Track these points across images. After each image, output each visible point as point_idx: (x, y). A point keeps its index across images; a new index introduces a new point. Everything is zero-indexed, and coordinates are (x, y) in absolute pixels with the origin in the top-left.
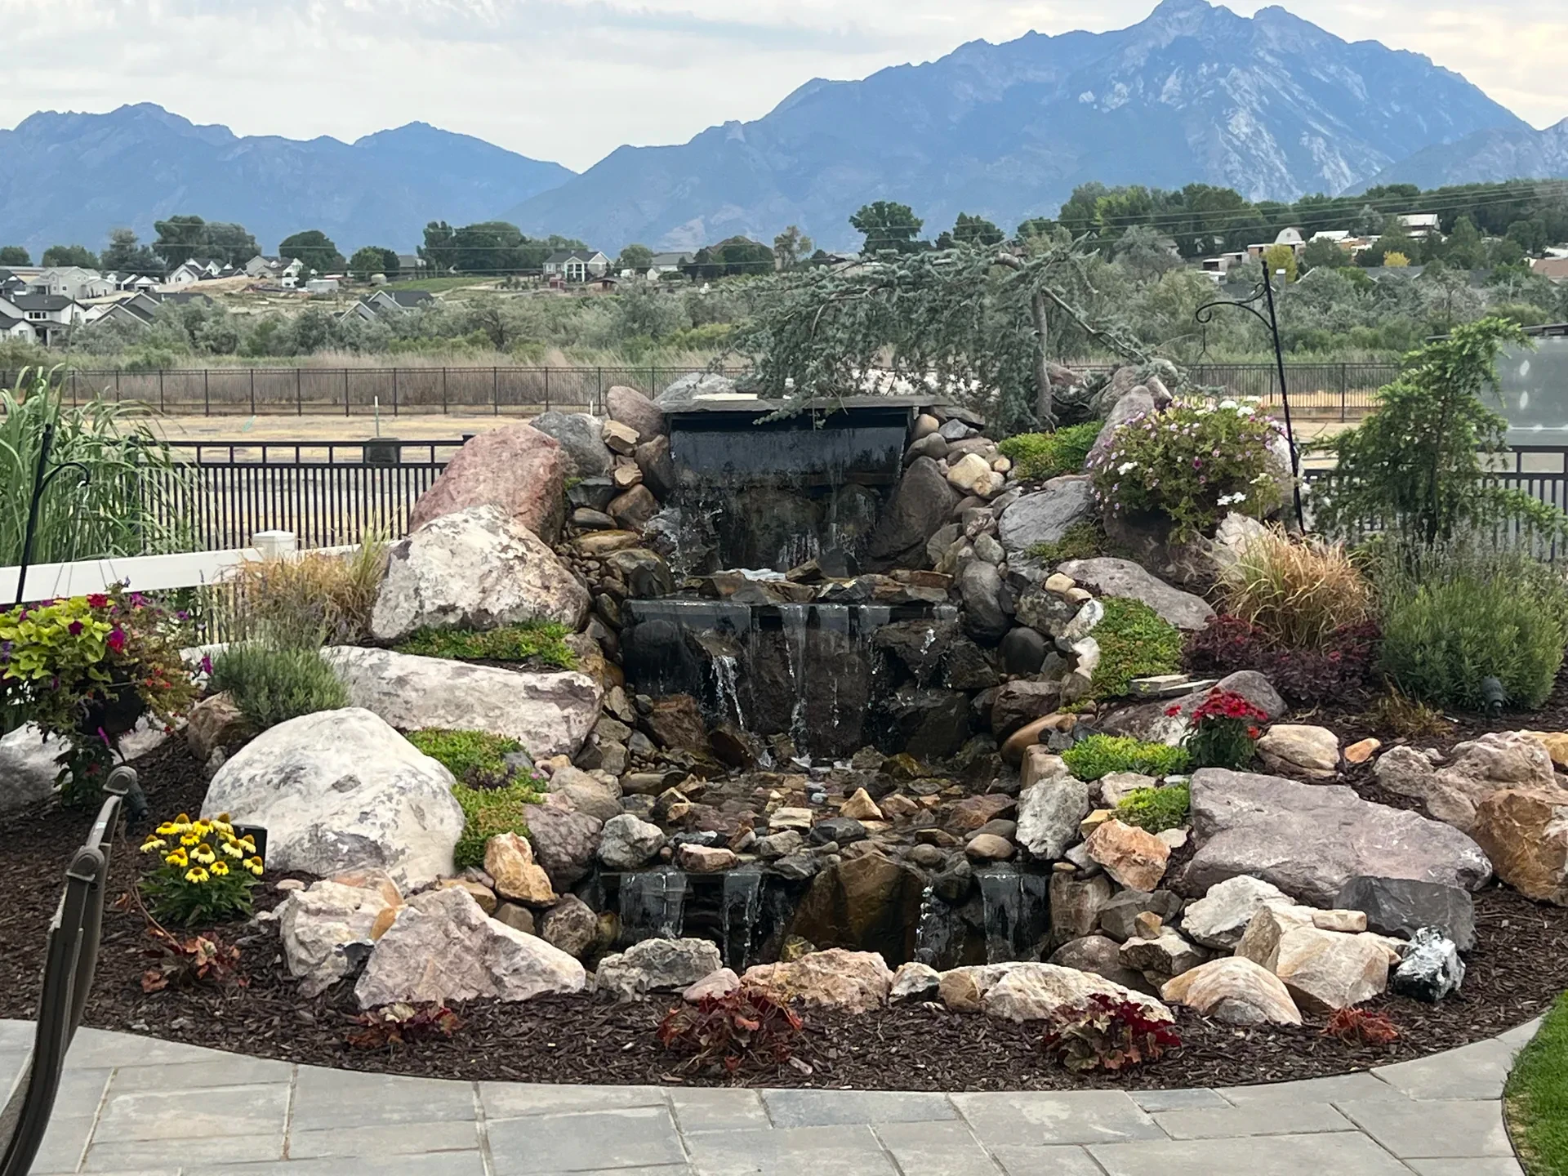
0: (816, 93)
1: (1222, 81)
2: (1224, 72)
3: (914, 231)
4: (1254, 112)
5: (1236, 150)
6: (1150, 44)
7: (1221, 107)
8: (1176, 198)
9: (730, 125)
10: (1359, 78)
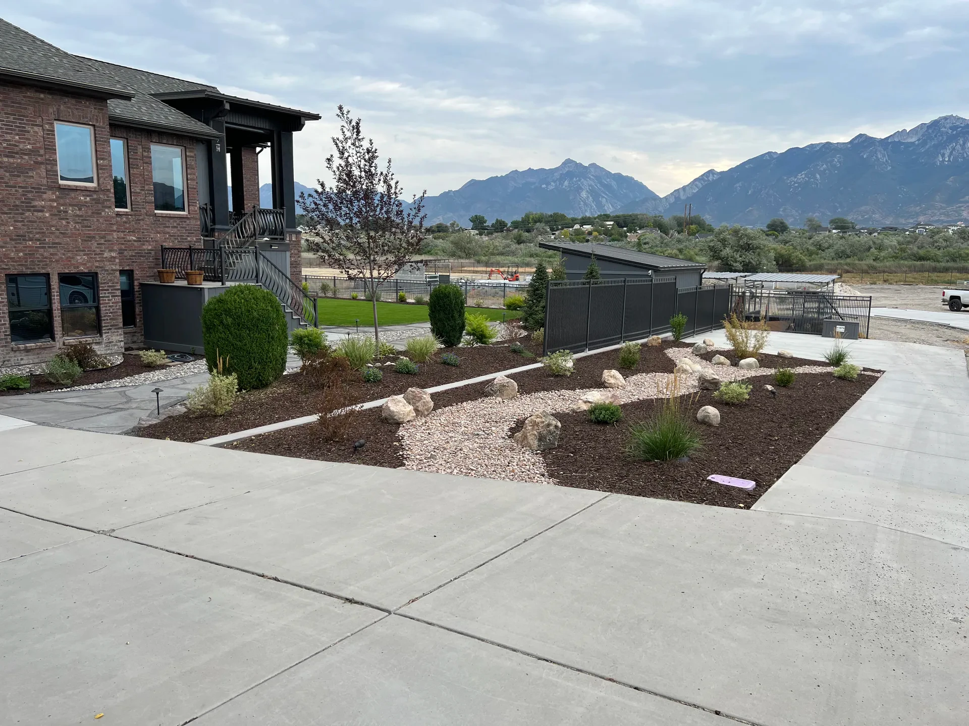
0: (473, 184)
1: (579, 183)
2: (580, 180)
3: (485, 222)
4: (587, 191)
5: (582, 201)
6: (561, 172)
7: (579, 189)
9: (450, 191)
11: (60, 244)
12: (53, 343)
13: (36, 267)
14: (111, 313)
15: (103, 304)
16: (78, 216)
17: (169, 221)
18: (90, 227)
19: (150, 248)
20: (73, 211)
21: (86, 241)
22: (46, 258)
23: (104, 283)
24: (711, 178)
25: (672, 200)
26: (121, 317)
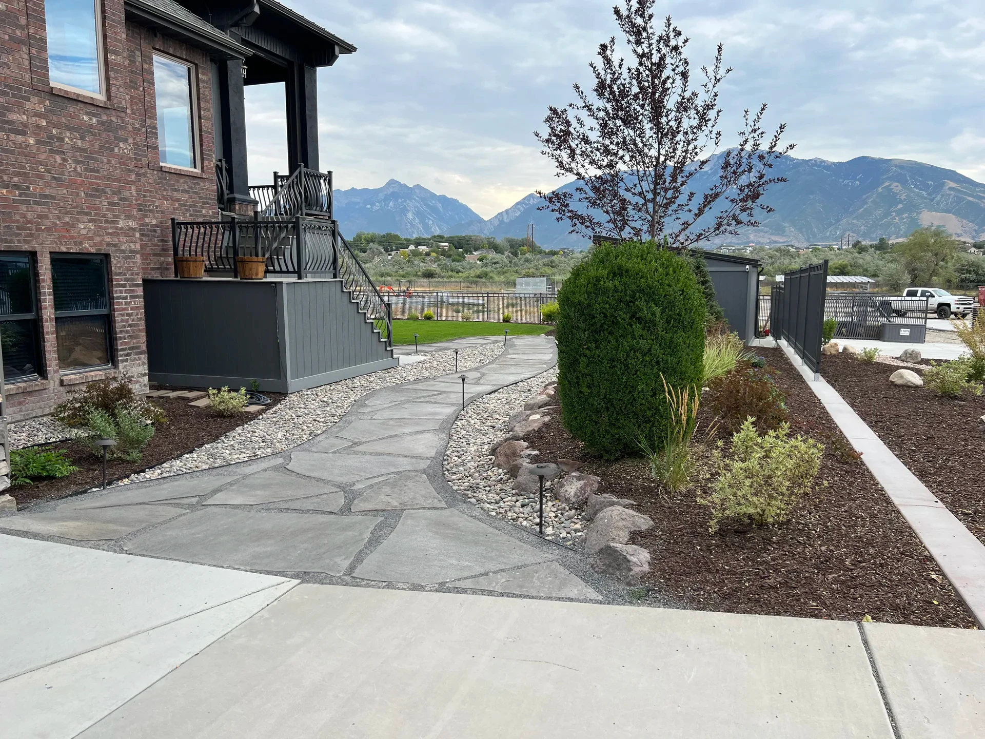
1: (405, 204)
2: (405, 201)
4: (413, 213)
5: (410, 223)
6: (385, 193)
7: (404, 211)
8: (384, 236)
10: (440, 205)
11: (53, 198)
12: (44, 382)
13: (14, 238)
14: (130, 326)
15: (118, 310)
16: (80, 149)
17: (178, 181)
18: (98, 171)
19: (154, 222)
20: (71, 140)
21: (92, 196)
22: (29, 222)
23: (120, 274)
24: (531, 202)
25: (496, 223)
26: (144, 334)
